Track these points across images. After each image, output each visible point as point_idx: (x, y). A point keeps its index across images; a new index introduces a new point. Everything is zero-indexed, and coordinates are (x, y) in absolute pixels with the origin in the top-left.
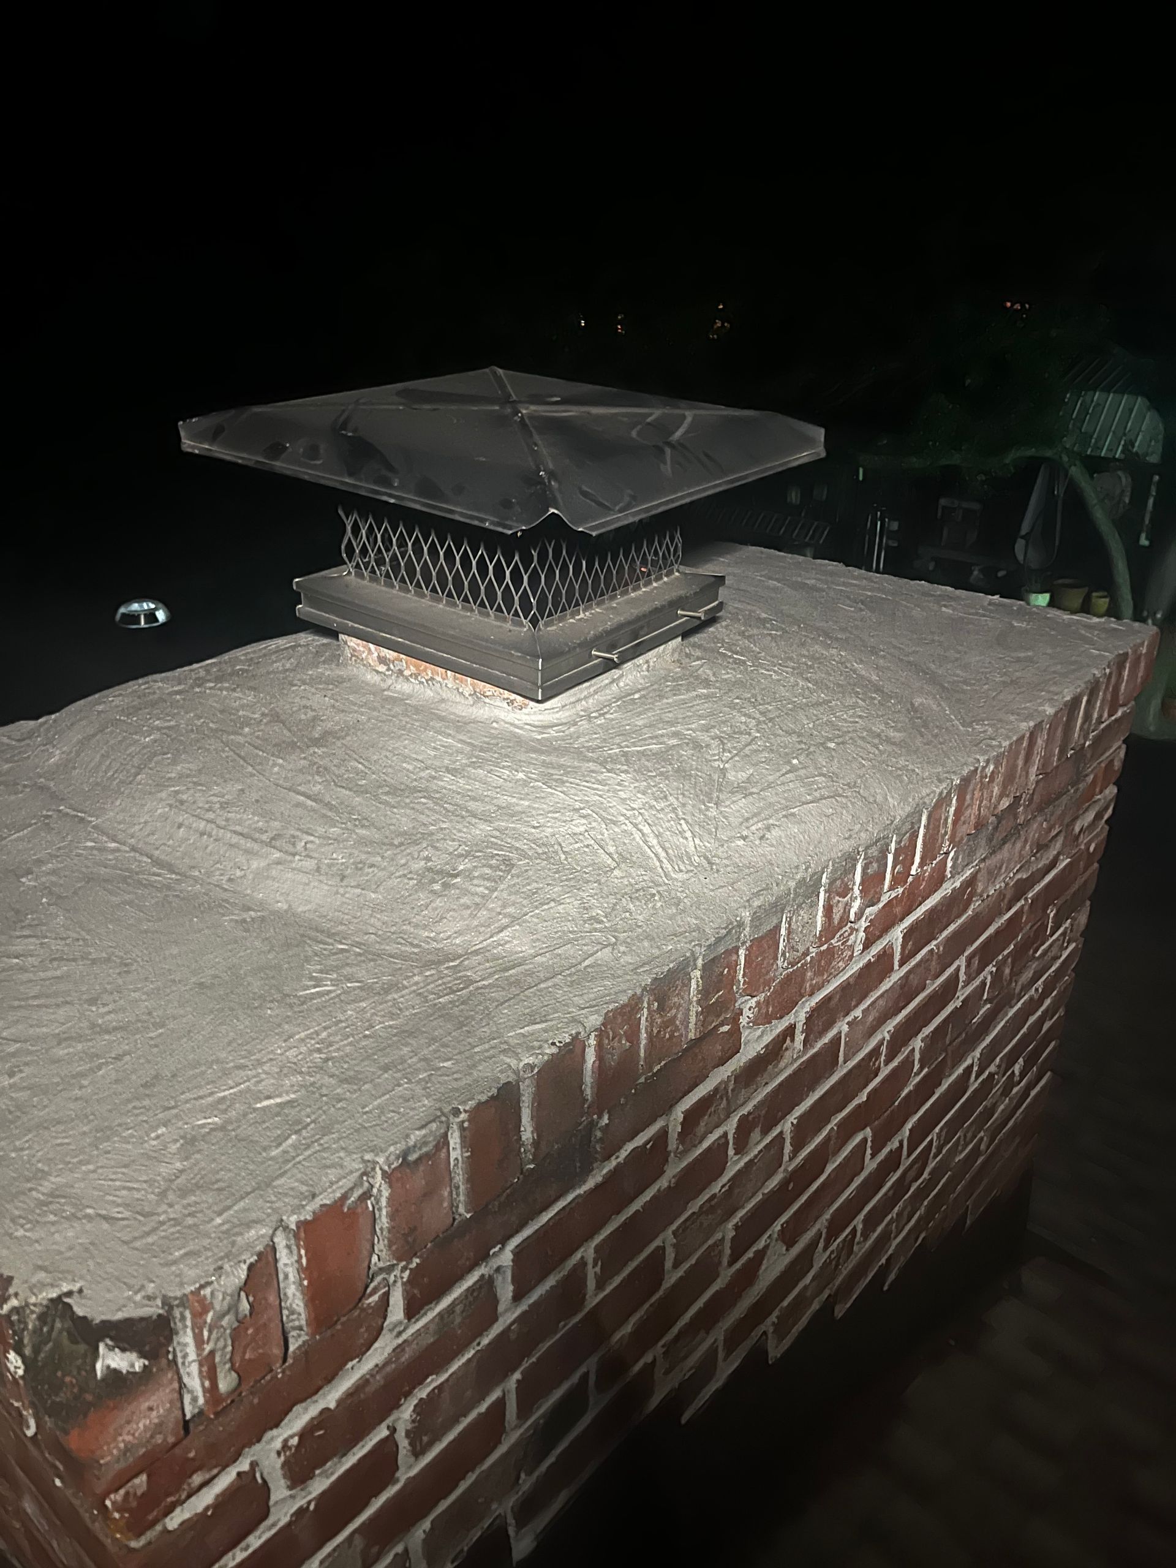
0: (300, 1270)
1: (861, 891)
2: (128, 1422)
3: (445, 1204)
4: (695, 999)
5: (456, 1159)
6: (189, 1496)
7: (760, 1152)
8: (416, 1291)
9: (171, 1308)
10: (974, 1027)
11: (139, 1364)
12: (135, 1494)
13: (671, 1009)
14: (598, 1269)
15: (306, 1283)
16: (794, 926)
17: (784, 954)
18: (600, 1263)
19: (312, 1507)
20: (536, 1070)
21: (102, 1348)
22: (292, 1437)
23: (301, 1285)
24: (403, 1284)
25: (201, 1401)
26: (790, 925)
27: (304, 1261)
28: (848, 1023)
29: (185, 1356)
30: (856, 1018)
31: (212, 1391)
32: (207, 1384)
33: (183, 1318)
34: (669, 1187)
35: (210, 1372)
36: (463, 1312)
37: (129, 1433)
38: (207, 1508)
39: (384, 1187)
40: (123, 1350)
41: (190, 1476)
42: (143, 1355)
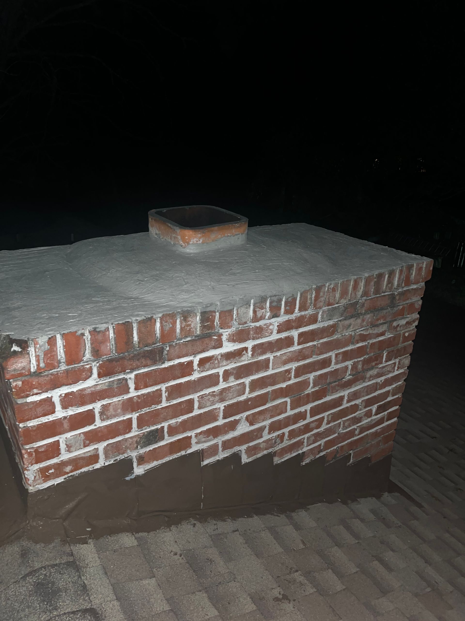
0: (64, 346)
1: (270, 310)
2: (16, 363)
3: (108, 348)
4: (199, 322)
5: (112, 337)
6: (33, 395)
7: (234, 385)
8: (101, 371)
9: (29, 340)
10: (343, 382)
11: (20, 350)
12: (18, 386)
13: (189, 321)
14: (167, 394)
15: (65, 350)
16: (239, 312)
17: (236, 320)
18: (167, 392)
19: (68, 417)
20: (138, 321)
21: (14, 345)
22: (63, 394)
23: (64, 350)
24: (97, 367)
25: (36, 368)
26: (238, 311)
27: (64, 344)
28: (274, 356)
29: (32, 354)
30: (277, 355)
31: (38, 365)
32: (37, 363)
33: (32, 344)
34: (195, 380)
35: (38, 361)
36: (117, 384)
37: (16, 365)
38: (38, 401)
39: (89, 335)
40: (18, 346)
41: (33, 389)
42: (21, 348)
